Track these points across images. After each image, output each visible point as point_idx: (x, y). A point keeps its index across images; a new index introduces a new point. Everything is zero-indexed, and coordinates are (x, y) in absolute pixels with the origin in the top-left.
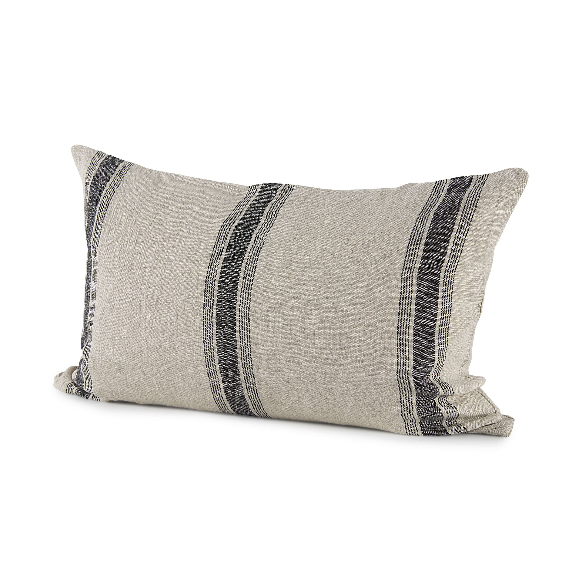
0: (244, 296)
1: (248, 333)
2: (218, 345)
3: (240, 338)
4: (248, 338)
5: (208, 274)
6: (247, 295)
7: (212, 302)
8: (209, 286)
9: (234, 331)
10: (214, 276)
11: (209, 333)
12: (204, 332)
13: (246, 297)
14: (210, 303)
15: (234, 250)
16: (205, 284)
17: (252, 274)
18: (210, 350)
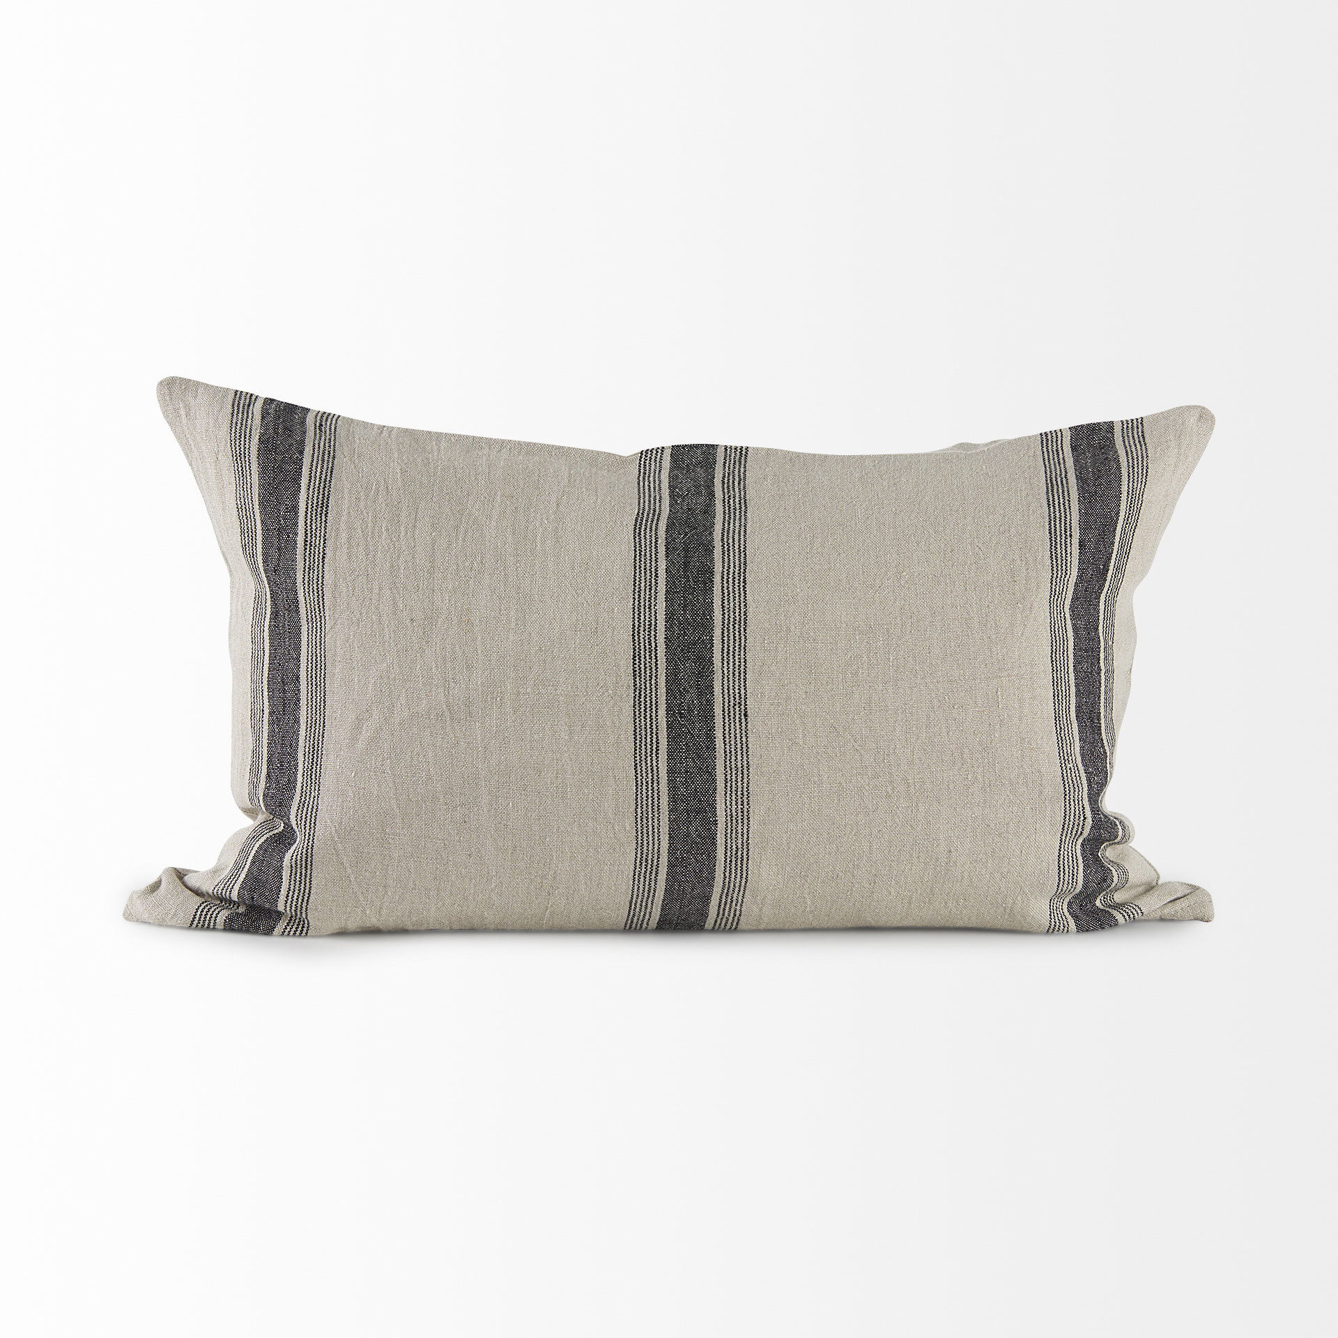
0: (731, 664)
1: (744, 739)
2: (671, 772)
3: (725, 752)
4: (744, 750)
5: (637, 623)
6: (737, 660)
7: (653, 682)
8: (642, 647)
9: (711, 738)
10: (652, 627)
11: (649, 747)
12: (638, 745)
13: (735, 664)
14: (650, 683)
15: (685, 571)
16: (633, 645)
17: (740, 619)
18: (650, 784)
